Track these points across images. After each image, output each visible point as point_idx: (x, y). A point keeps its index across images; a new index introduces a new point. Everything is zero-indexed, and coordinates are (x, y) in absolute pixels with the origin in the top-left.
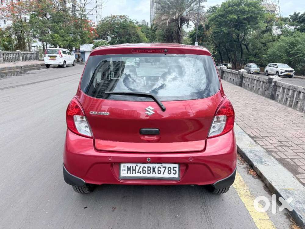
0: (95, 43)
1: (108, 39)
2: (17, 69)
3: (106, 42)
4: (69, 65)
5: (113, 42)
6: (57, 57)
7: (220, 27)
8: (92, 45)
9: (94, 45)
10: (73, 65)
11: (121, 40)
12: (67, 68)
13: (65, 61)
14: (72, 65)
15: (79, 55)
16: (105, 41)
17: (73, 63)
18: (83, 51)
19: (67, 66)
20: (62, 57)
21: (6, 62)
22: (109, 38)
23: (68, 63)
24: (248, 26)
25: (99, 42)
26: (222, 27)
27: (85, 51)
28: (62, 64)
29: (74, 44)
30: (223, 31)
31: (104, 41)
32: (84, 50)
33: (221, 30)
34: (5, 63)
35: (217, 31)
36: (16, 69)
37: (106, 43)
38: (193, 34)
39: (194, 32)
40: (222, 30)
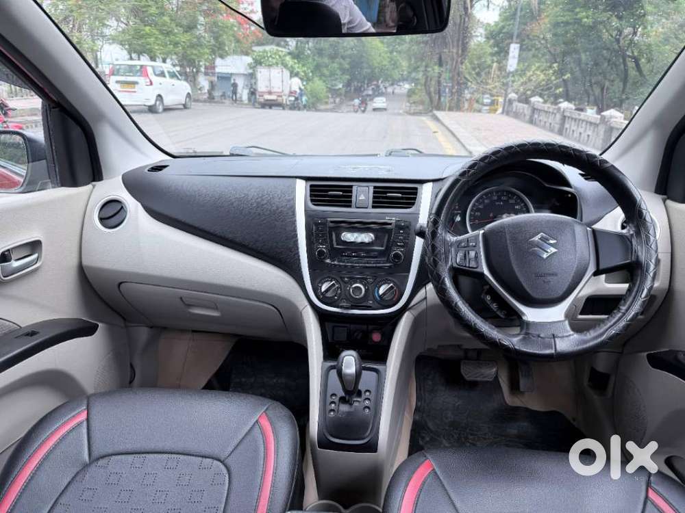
0: (256, 54)
1: (288, 45)
2: (32, 115)
3: (282, 51)
4: (170, 107)
5: (299, 52)
6: (139, 85)
7: (572, 11)
8: (249, 60)
9: (254, 59)
10: (185, 106)
11: (318, 46)
12: (165, 115)
13: (159, 96)
14: (182, 107)
15: (214, 83)
16: (280, 49)
17: (184, 103)
18: (228, 74)
19: (167, 109)
20: (151, 84)
21: (16, 95)
22: (290, 43)
23: (169, 100)
24: (649, 8)
25: (265, 51)
26: (578, 10)
27: (231, 74)
28: (152, 102)
29: (196, 54)
30: (580, 19)
31: (277, 50)
32: (230, 72)
33: (575, 17)
34: (15, 98)
35: (564, 19)
36: (29, 116)
37: (280, 53)
38: (497, 29)
39: (500, 26)
40: (579, 16)
